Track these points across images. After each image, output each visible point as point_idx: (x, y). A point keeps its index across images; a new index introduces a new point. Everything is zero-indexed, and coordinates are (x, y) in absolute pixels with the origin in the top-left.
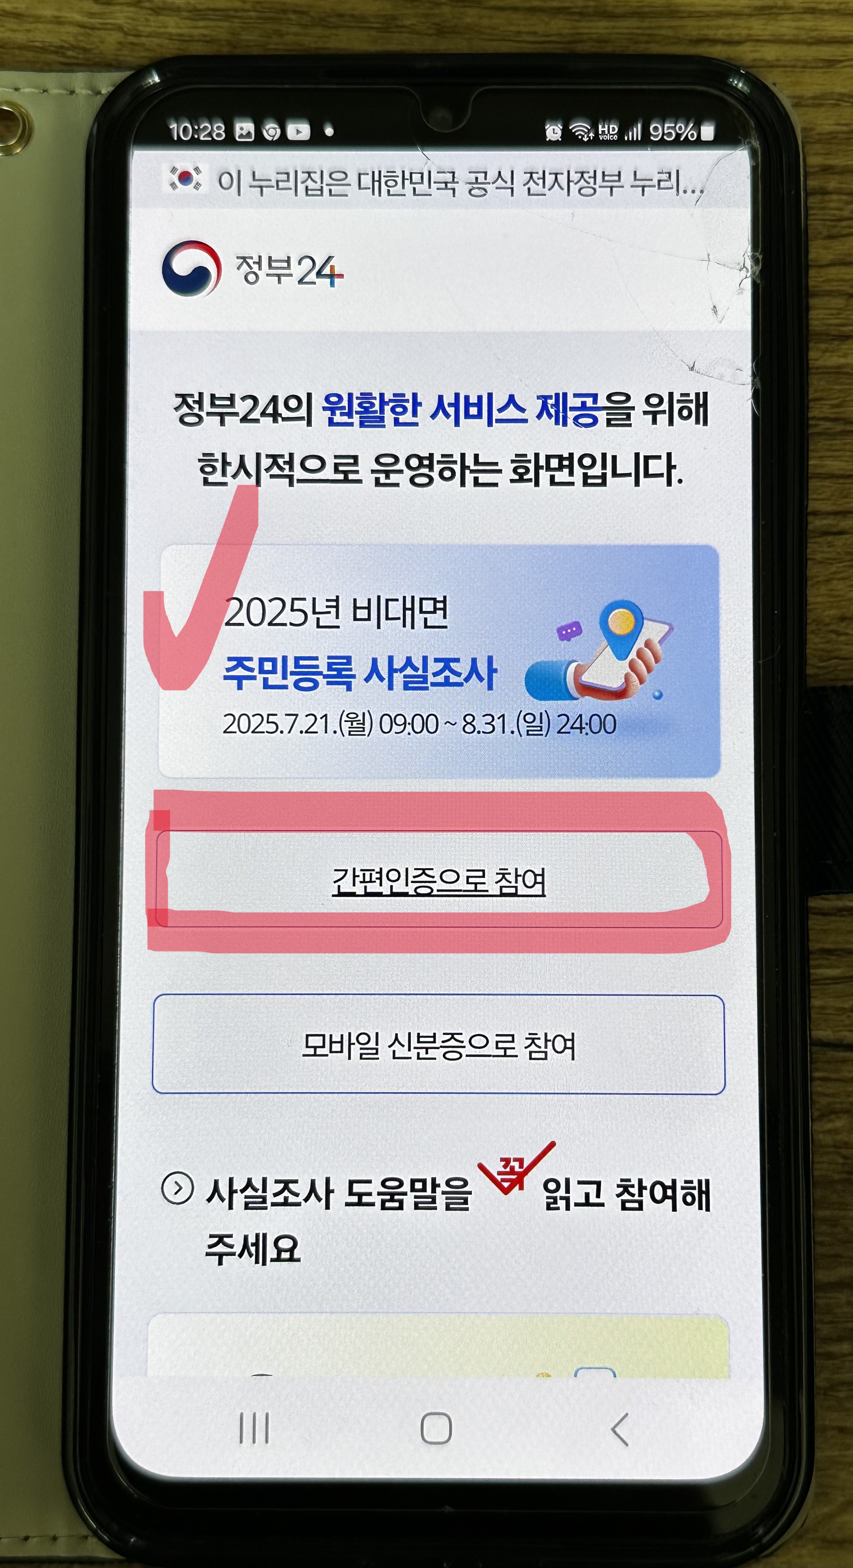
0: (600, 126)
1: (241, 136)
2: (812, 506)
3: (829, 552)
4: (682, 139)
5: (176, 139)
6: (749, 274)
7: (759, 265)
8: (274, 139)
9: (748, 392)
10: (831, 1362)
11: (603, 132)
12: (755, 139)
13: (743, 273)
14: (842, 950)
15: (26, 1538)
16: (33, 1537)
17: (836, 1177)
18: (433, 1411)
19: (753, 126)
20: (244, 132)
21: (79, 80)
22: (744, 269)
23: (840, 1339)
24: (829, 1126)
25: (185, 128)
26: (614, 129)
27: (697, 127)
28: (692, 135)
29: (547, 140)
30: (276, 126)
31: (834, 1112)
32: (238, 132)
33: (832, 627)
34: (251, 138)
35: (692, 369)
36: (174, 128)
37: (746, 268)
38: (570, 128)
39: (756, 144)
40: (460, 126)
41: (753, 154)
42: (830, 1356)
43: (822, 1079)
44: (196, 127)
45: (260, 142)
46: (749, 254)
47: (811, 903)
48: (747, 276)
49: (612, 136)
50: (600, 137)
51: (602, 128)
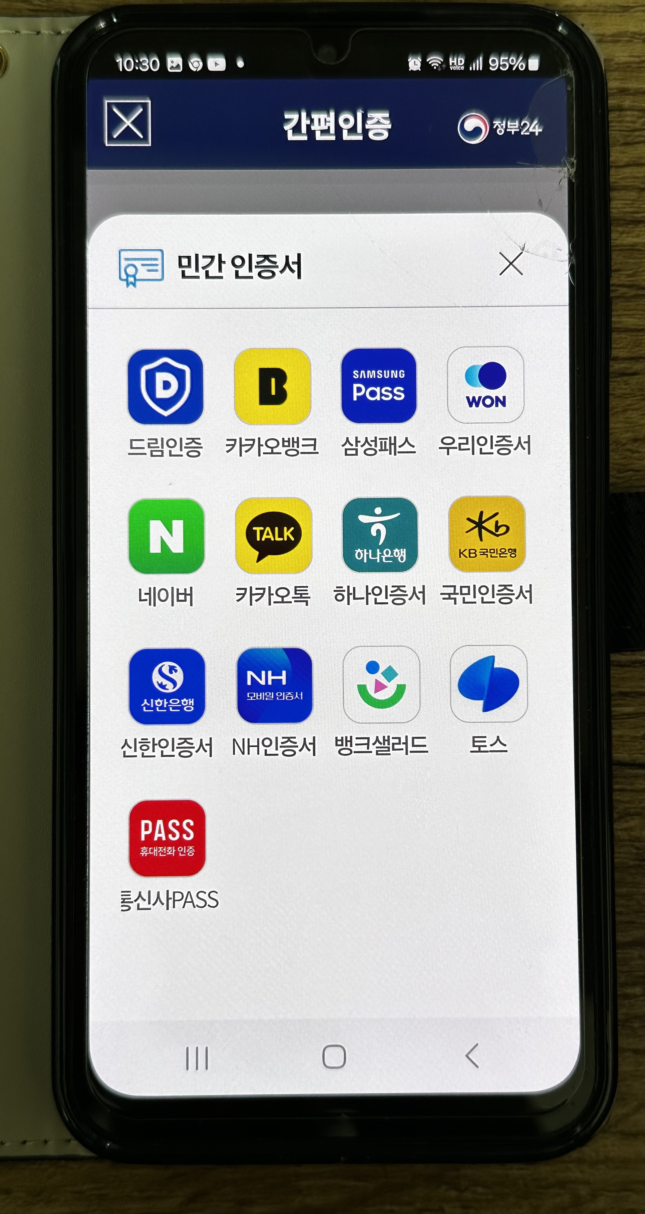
0: (451, 59)
1: (172, 68)
2: (615, 353)
3: (625, 389)
4: (514, 69)
5: (121, 70)
6: (566, 175)
7: (574, 167)
8: (197, 71)
9: (566, 267)
10: (627, 1001)
11: (453, 64)
12: (570, 69)
13: (562, 174)
14: (636, 693)
15: (24, 1142)
16: (30, 1141)
17: (631, 863)
18: (331, 1044)
19: (569, 59)
20: (174, 65)
21: (44, 24)
23: (634, 984)
24: (625, 825)
25: (128, 62)
26: (461, 61)
27: (526, 59)
28: (522, 66)
29: (410, 70)
30: (199, 60)
31: (630, 815)
32: (169, 65)
33: (629, 447)
34: (180, 69)
35: (523, 249)
36: (120, 61)
37: (564, 170)
38: (428, 61)
39: (572, 73)
40: (343, 60)
41: (569, 81)
42: (627, 996)
43: (620, 790)
44: (137, 61)
47: (614, 657)
48: (564, 176)
49: (460, 67)
50: (450, 67)
51: (452, 60)
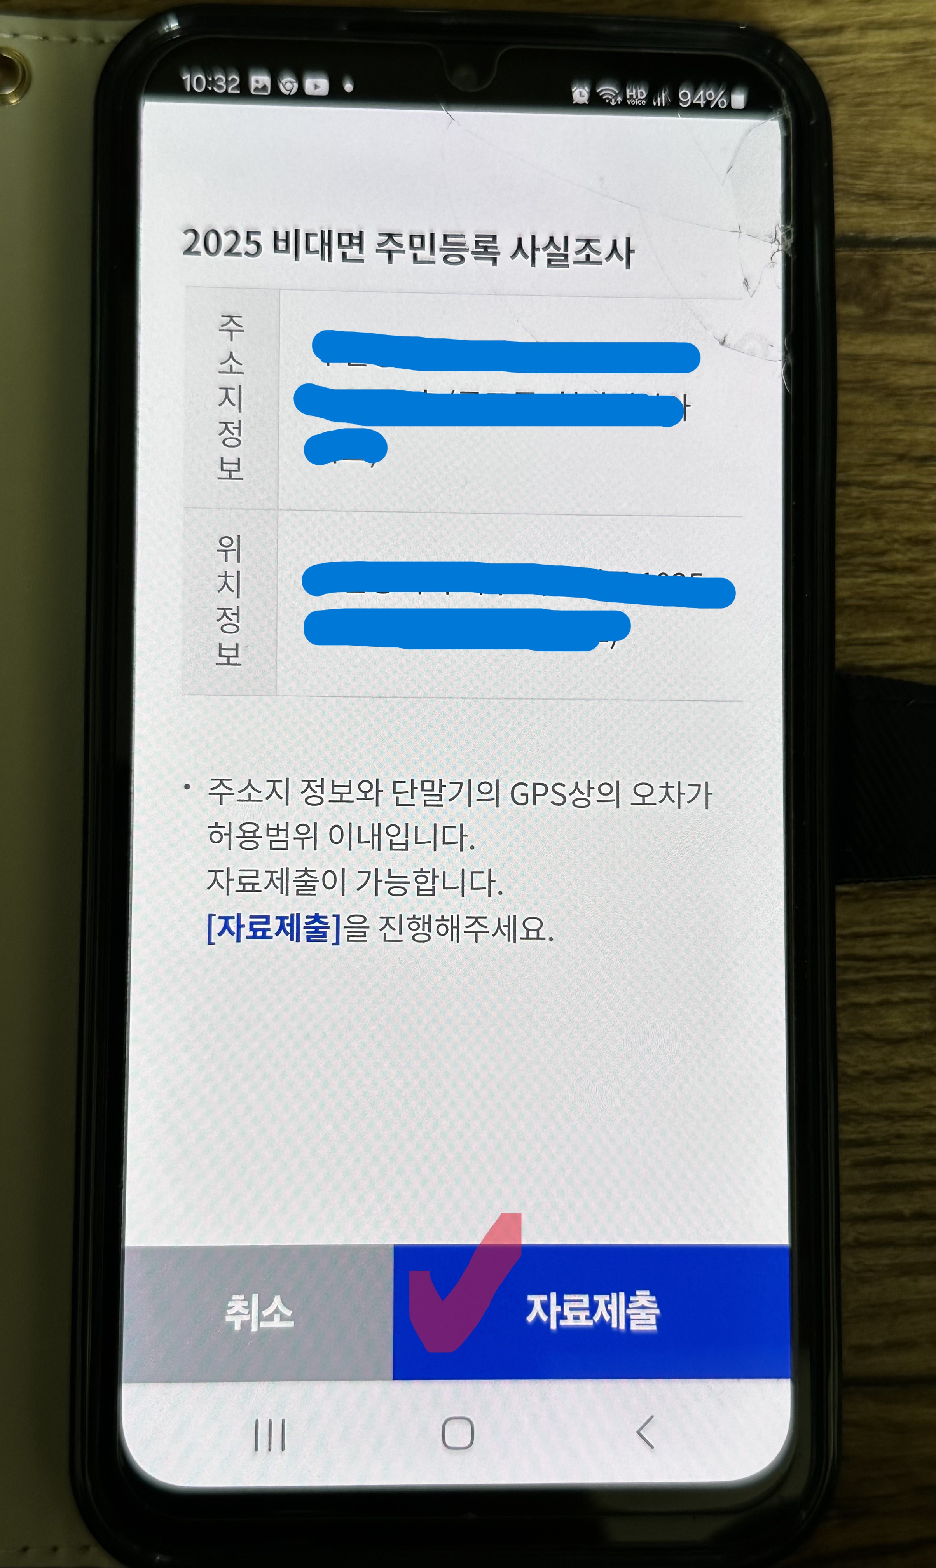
0: (628, 91)
1: (257, 89)
4: (712, 107)
5: (188, 90)
6: (780, 248)
7: (790, 237)
8: (291, 94)
9: (780, 368)
11: (631, 96)
12: (786, 109)
13: (775, 246)
15: (25, 1549)
16: (33, 1548)
18: (455, 1415)
19: (785, 96)
20: (260, 86)
21: (81, 27)
22: (776, 242)
25: (198, 79)
26: (642, 94)
27: (728, 94)
28: (723, 102)
29: (574, 103)
30: (293, 80)
32: (253, 85)
34: (267, 92)
35: (723, 343)
36: (187, 79)
37: (778, 241)
38: (598, 91)
39: (789, 114)
40: (487, 85)
41: (785, 123)
44: (210, 79)
45: (276, 95)
46: (780, 226)
47: (840, 889)
48: (778, 249)
49: (640, 101)
50: (628, 101)
51: (630, 92)
